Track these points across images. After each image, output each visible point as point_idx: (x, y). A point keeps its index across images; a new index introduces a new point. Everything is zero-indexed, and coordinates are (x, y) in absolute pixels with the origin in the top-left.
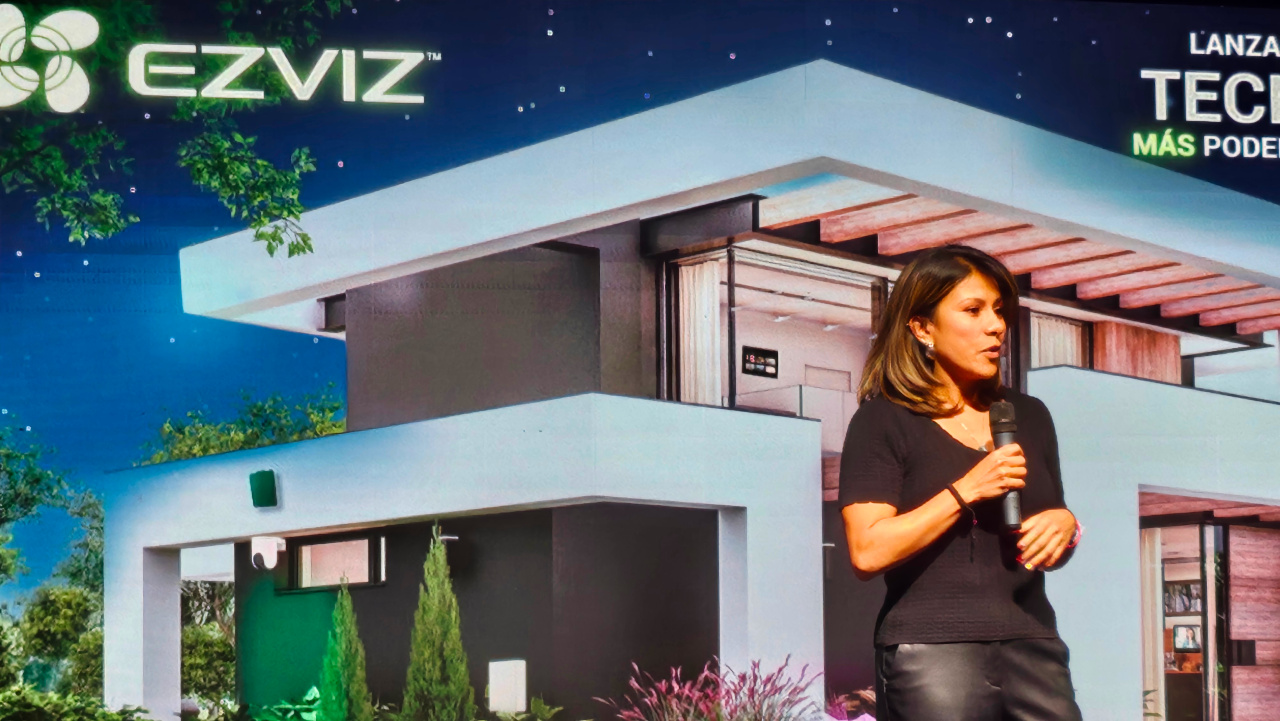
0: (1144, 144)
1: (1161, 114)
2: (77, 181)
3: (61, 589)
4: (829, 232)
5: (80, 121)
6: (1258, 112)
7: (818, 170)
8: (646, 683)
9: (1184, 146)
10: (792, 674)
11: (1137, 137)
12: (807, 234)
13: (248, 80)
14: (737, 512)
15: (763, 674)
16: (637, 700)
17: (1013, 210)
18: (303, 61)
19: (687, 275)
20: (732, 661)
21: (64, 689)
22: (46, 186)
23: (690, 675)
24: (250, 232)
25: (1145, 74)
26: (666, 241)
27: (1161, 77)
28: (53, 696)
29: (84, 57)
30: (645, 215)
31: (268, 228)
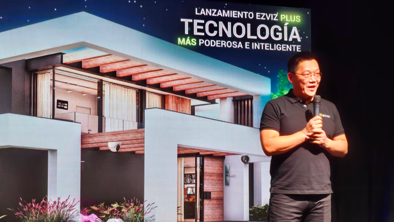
0: (181, 41)
1: (187, 32)
4: (84, 65)
6: (215, 33)
7: (81, 46)
8: (24, 204)
9: (193, 43)
10: (70, 201)
11: (179, 39)
12: (78, 65)
14: (54, 151)
15: (61, 201)
16: (21, 209)
17: (142, 60)
19: (40, 77)
20: (51, 198)
23: (38, 202)
25: (182, 20)
26: (33, 66)
27: (187, 21)
30: (27, 58)
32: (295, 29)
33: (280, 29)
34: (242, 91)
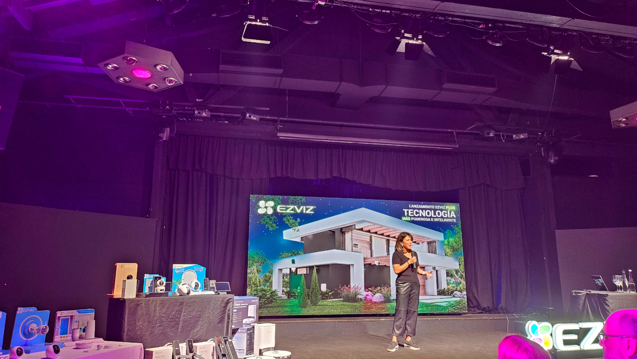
0: (404, 218)
1: (406, 215)
2: (271, 222)
3: (268, 274)
4: (364, 229)
5: (272, 215)
6: (418, 215)
7: (363, 221)
8: (341, 287)
9: (409, 219)
10: (359, 287)
12: (362, 229)
13: (292, 210)
14: (353, 265)
15: (356, 286)
16: (340, 289)
17: (386, 227)
18: (299, 208)
19: (346, 234)
20: (352, 285)
21: (268, 287)
22: (267, 223)
23: (347, 286)
24: (292, 229)
25: (404, 210)
26: (343, 230)
27: (406, 210)
28: (266, 288)
29: (272, 207)
30: (341, 227)
31: (294, 228)
32: (452, 212)
33: (446, 212)
34: (431, 239)
